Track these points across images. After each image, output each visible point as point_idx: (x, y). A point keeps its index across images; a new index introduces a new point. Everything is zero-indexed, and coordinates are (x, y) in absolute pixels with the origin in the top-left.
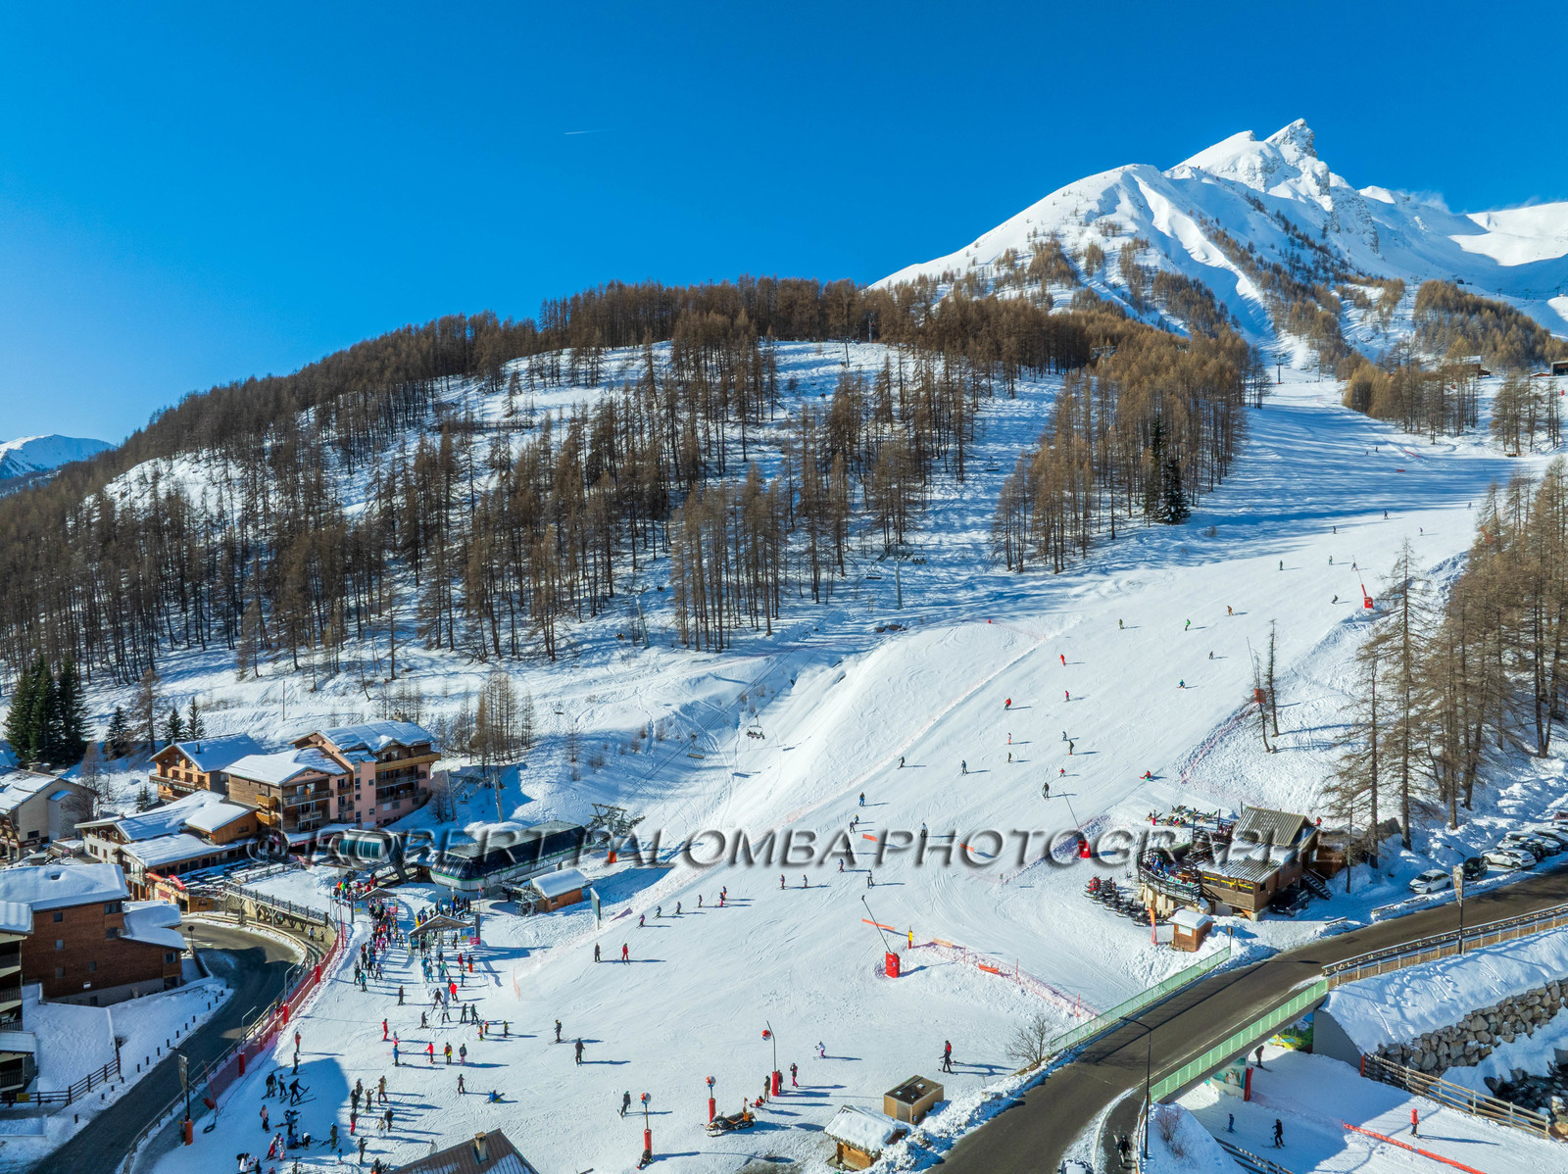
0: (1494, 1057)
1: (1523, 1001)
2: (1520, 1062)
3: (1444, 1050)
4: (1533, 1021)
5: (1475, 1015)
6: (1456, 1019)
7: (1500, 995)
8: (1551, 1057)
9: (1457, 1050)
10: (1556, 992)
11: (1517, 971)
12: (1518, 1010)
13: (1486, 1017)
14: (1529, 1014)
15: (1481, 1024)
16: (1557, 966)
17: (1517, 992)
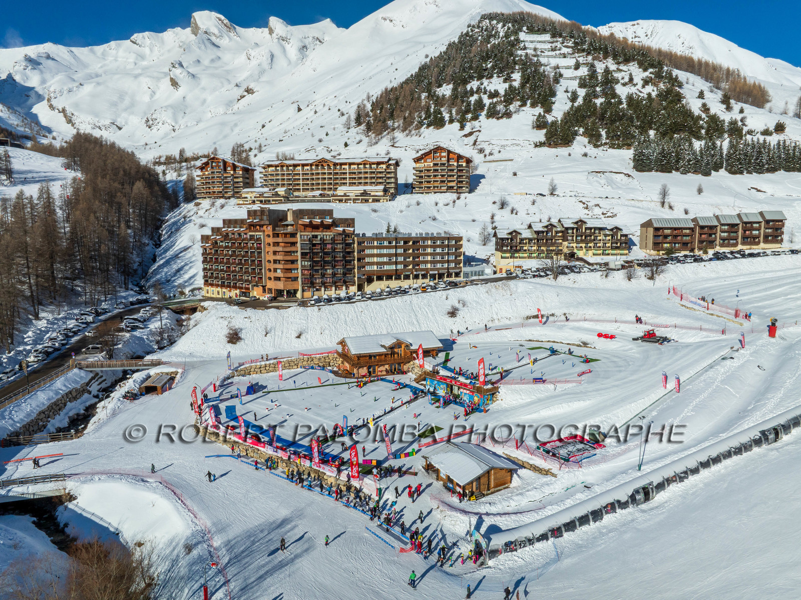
0: (49, 426)
1: (55, 404)
2: (58, 425)
3: (31, 429)
4: (59, 410)
5: (40, 413)
6: (34, 416)
7: (47, 403)
8: (67, 420)
9: (36, 428)
10: (65, 397)
11: (51, 394)
12: (54, 407)
13: (44, 413)
14: (58, 408)
15: (43, 416)
16: (64, 388)
17: (53, 401)
